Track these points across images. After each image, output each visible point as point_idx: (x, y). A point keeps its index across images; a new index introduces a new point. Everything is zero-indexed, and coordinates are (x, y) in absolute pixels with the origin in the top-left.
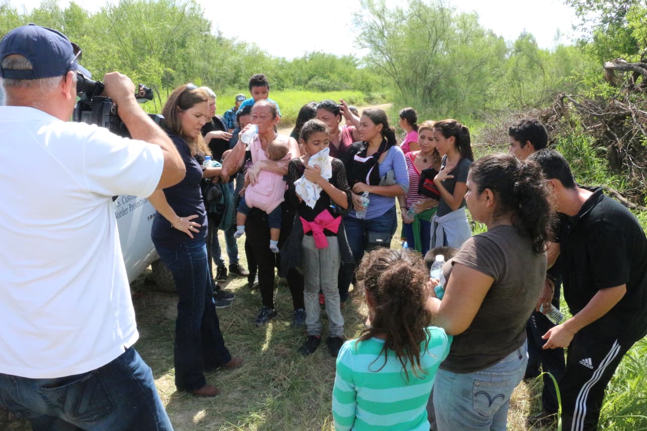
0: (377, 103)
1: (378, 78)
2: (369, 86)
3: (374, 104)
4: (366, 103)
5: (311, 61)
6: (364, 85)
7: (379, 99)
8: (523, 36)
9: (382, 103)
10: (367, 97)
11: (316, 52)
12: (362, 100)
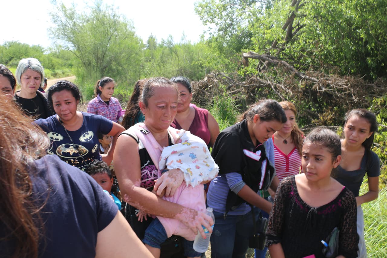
0: (60, 77)
1: (60, 61)
2: (54, 66)
3: (58, 78)
4: (52, 77)
5: (11, 48)
6: (50, 65)
7: (60, 74)
8: (151, 37)
9: (63, 77)
10: (53, 73)
11: (14, 42)
12: (50, 75)
